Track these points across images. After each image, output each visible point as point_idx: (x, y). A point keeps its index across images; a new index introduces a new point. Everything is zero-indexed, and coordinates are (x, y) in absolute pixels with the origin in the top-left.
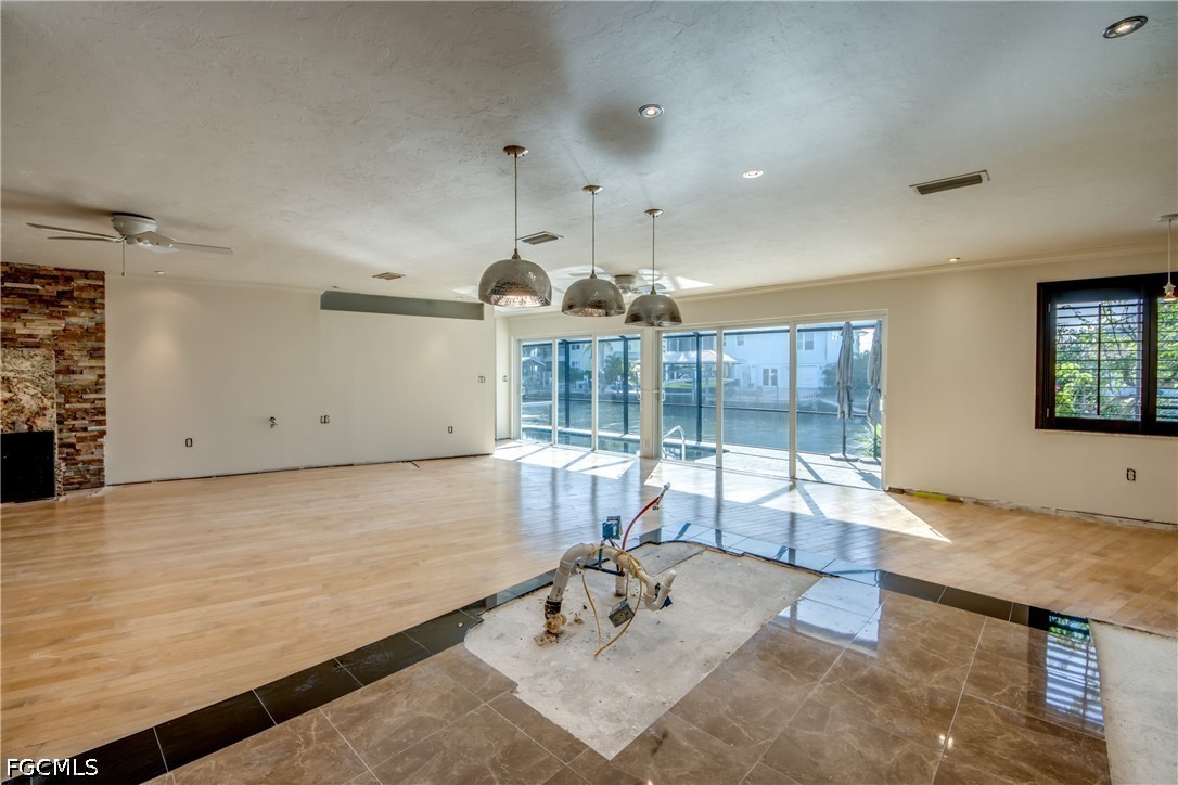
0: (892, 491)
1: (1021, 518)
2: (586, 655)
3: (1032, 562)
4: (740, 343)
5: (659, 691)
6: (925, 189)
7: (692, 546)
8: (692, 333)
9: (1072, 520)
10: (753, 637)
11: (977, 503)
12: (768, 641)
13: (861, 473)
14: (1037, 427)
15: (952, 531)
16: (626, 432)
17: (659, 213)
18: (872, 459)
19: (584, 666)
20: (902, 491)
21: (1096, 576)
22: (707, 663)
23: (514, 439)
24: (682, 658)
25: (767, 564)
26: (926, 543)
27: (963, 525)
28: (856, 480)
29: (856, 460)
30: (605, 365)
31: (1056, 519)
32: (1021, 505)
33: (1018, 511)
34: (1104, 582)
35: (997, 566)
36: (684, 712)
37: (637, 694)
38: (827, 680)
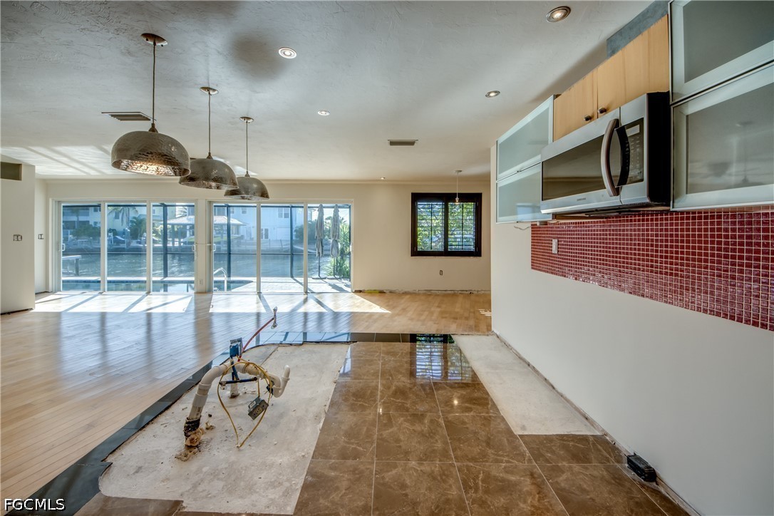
0: (356, 292)
1: (408, 296)
2: (230, 450)
3: (422, 315)
4: (244, 212)
5: (296, 449)
6: (392, 143)
7: (268, 347)
8: (223, 205)
9: (424, 294)
10: (335, 391)
11: (391, 292)
12: (344, 390)
13: (330, 285)
14: (412, 255)
15: (388, 307)
16: (166, 275)
17: (251, 120)
18: (333, 277)
19: (233, 458)
20: (360, 291)
21: (443, 315)
22: (317, 417)
23: (53, 292)
24: (300, 421)
25: (318, 346)
26: (382, 315)
27: (391, 303)
28: (330, 289)
29: (325, 278)
30: (130, 224)
31: (419, 294)
32: (406, 290)
33: (406, 293)
34: (446, 318)
35: (412, 319)
36: (321, 455)
37: (283, 459)
38: (381, 399)
